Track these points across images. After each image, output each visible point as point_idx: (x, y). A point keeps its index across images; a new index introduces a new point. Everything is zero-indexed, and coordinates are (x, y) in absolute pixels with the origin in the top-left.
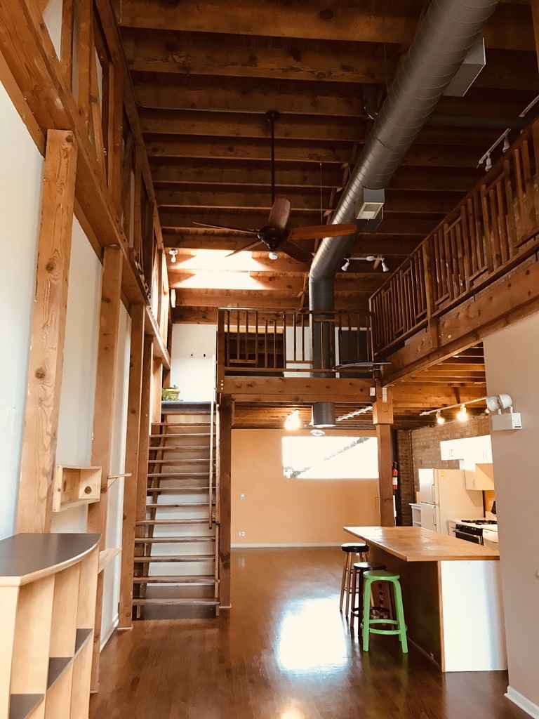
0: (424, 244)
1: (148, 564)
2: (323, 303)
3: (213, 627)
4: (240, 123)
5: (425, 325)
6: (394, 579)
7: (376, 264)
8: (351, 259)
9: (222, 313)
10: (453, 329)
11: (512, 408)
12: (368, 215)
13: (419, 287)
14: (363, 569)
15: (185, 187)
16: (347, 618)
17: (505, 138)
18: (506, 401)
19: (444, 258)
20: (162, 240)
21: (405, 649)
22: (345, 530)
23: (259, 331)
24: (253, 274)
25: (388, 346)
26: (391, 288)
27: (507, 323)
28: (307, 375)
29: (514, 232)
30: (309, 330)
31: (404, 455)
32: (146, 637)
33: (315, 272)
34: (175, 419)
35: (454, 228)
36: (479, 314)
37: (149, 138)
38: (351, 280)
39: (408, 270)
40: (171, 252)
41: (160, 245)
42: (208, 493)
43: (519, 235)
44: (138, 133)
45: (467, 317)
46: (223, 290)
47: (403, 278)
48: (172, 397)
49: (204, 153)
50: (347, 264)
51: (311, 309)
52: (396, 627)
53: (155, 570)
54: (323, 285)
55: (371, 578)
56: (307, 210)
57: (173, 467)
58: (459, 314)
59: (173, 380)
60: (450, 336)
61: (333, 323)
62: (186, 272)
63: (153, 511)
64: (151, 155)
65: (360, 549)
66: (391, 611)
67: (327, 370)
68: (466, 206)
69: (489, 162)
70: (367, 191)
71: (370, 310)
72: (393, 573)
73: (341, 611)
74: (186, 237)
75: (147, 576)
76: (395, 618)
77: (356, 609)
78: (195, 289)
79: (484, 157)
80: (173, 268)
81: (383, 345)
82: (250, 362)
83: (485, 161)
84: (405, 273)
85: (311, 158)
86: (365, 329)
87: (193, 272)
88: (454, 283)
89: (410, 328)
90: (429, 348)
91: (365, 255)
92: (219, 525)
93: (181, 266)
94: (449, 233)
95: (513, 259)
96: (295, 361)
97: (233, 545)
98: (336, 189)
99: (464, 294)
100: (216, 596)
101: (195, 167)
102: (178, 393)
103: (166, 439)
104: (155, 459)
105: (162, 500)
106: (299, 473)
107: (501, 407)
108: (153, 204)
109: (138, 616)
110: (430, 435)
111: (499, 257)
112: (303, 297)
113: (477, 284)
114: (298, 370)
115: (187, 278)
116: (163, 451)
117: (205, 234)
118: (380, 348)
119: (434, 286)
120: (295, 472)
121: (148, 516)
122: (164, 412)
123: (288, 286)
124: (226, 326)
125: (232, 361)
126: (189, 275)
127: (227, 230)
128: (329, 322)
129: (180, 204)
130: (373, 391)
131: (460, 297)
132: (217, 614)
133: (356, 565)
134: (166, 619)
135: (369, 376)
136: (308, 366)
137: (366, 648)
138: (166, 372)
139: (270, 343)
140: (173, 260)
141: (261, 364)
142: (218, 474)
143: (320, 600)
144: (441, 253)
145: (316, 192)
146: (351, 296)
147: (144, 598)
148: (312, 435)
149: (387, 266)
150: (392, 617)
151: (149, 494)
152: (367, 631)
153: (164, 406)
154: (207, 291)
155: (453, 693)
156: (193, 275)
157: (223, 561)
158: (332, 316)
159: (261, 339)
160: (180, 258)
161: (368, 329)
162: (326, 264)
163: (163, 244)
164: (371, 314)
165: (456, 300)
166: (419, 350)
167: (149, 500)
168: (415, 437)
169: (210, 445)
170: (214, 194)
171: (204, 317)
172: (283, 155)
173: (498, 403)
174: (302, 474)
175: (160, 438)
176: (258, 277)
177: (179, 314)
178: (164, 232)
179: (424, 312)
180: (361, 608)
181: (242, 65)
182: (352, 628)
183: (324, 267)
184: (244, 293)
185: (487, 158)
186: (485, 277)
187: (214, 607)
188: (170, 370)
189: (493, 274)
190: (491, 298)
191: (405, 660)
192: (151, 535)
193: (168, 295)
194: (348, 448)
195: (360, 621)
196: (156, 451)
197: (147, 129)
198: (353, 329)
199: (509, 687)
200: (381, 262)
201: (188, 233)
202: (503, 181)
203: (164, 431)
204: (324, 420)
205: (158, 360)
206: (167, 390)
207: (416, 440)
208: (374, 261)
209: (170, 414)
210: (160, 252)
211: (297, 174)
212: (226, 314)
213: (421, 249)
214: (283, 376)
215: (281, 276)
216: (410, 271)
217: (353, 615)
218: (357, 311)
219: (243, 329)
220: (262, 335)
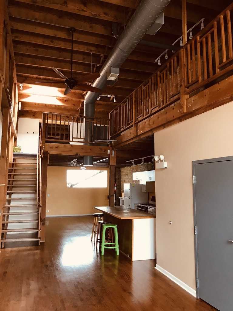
0: (133, 93)
1: (7, 224)
2: (90, 114)
3: (38, 249)
4: (57, 30)
5: (132, 126)
6: (115, 227)
7: (111, 99)
8: (101, 95)
9: (44, 115)
10: (143, 128)
11: (164, 160)
12: (112, 78)
13: (130, 111)
14: (102, 223)
15: (29, 56)
16: (94, 243)
17: (166, 53)
18: (162, 157)
19: (141, 100)
20: (16, 79)
21: (118, 254)
22: (95, 208)
23: (62, 124)
24: (58, 98)
25: (116, 134)
26: (118, 110)
27: (164, 128)
28: (82, 144)
29: (169, 93)
30: (83, 125)
31: (118, 178)
32: (7, 255)
33: (87, 100)
34: (19, 161)
35: (146, 88)
36: (154, 123)
37: (13, 31)
38: (101, 104)
39: (126, 103)
40: (20, 85)
41: (15, 81)
42: (36, 193)
43: (171, 94)
44: (9, 28)
45: (149, 124)
46: (43, 104)
47: (124, 106)
48: (18, 151)
49: (40, 41)
50: (99, 98)
51: (84, 116)
52: (114, 246)
53: (10, 226)
54: (90, 106)
55: (105, 227)
56: (84, 72)
57: (18, 182)
58: (146, 122)
59: (18, 143)
60: (141, 131)
61: (94, 122)
62: (26, 94)
63: (9, 201)
64: (14, 39)
65: (101, 216)
66: (112, 239)
67: (91, 142)
68: (151, 79)
69: (159, 61)
70: (112, 68)
71: (109, 118)
72: (114, 224)
73: (92, 241)
74: (28, 79)
75: (7, 230)
76: (114, 242)
77: (99, 240)
78: (30, 103)
79: (157, 59)
80: (21, 92)
81: (114, 133)
82: (57, 137)
83: (158, 61)
84: (125, 104)
85: (88, 50)
86: (107, 126)
87: (30, 95)
88: (145, 110)
89: (125, 127)
90: (133, 136)
91: (107, 94)
92: (41, 207)
93: (25, 92)
94: (144, 90)
95: (168, 103)
96: (77, 138)
97: (46, 216)
98: (97, 65)
99: (148, 115)
100: (39, 237)
101: (34, 47)
102: (20, 149)
103: (15, 170)
104: (10, 178)
105: (13, 196)
106: (74, 185)
107: (160, 160)
108: (14, 62)
109: (3, 247)
110: (128, 170)
111: (163, 101)
112: (80, 110)
113: (153, 111)
114: (78, 142)
115: (27, 97)
116: (14, 175)
117: (37, 78)
118: (113, 134)
119: (137, 110)
120: (72, 185)
121: (7, 203)
122: (15, 158)
123: (73, 105)
124: (46, 120)
125: (48, 136)
126: (28, 96)
127: (47, 77)
128: (92, 122)
129: (26, 64)
130: (109, 152)
131: (147, 116)
132: (39, 244)
133: (99, 222)
134: (16, 247)
135: (108, 145)
136: (82, 140)
137: (103, 254)
138: (15, 139)
139: (62, 129)
140: (21, 88)
141: (62, 138)
142: (40, 185)
143: (83, 237)
144: (140, 97)
145: (89, 65)
146: (100, 111)
147: (6, 239)
148: (81, 169)
149: (116, 100)
150: (113, 242)
151: (8, 194)
152: (103, 247)
153: (14, 155)
154: (36, 104)
155: (135, 268)
156: (30, 96)
157: (42, 222)
158: (93, 119)
159: (62, 127)
160: (25, 88)
161: (108, 126)
162: (92, 97)
163: (17, 81)
164: (110, 120)
165: (145, 117)
166: (129, 136)
167: (8, 196)
168: (122, 171)
169: (37, 173)
170: (43, 60)
171: (34, 116)
172: (76, 48)
173: (159, 158)
174: (75, 185)
175: (12, 169)
176: (60, 99)
177: (22, 113)
178: (17, 75)
179: (132, 121)
180: (101, 239)
181: (61, 5)
182: (97, 247)
183: (91, 98)
184: (53, 106)
185: (159, 60)
186: (157, 109)
187: (38, 241)
188: (17, 139)
189: (160, 108)
190: (159, 117)
191: (118, 257)
192: (8, 212)
193: (18, 104)
194: (95, 175)
195: (100, 244)
196: (10, 175)
197: (13, 27)
198: (102, 125)
199: (156, 265)
200: (113, 98)
201: (28, 77)
202: (166, 71)
203: (14, 166)
204: (88, 163)
205: (13, 134)
206: (16, 148)
207: (123, 172)
208: (111, 97)
209: (17, 159)
210: (15, 84)
211: (81, 57)
212: (47, 115)
213: (132, 95)
214: (69, 144)
215: (70, 100)
216: (127, 104)
217: (97, 242)
218: (104, 118)
219: (54, 122)
220: (63, 125)
